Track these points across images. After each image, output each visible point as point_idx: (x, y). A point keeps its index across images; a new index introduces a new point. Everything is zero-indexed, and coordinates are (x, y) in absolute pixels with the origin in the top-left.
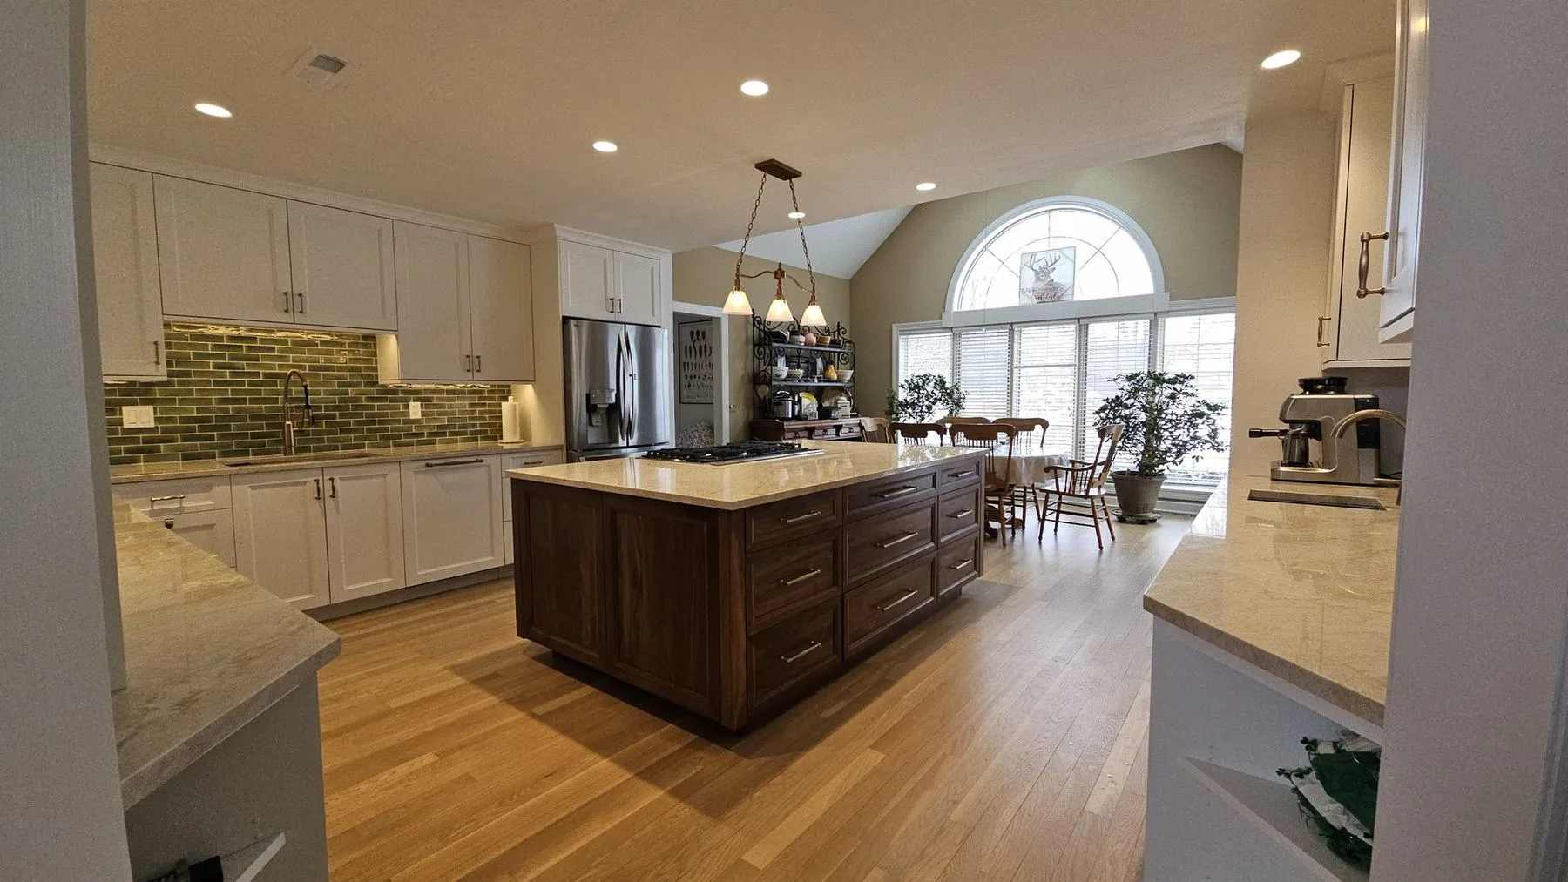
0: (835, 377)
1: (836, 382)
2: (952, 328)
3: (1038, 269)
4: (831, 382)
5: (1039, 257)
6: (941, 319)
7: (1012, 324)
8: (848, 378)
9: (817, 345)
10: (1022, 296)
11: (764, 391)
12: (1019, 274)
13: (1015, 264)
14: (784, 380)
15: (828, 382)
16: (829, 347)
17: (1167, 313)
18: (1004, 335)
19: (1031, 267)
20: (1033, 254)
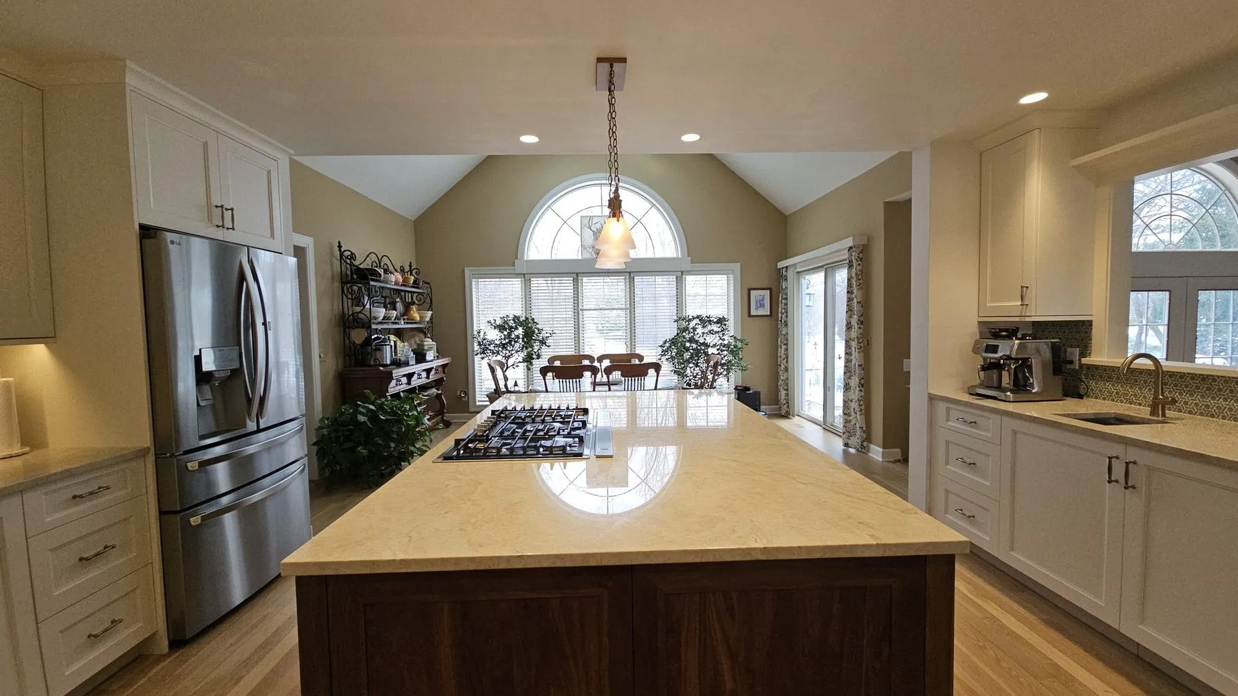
0: (418, 319)
1: (419, 323)
2: (524, 275)
3: (595, 230)
4: (415, 323)
5: (595, 221)
6: (514, 265)
7: (577, 274)
8: (428, 319)
9: (402, 285)
10: (585, 252)
11: (358, 336)
12: (579, 233)
13: (576, 223)
14: (380, 323)
15: (411, 323)
16: (412, 287)
17: (690, 272)
18: (568, 283)
19: (590, 228)
20: (591, 218)
